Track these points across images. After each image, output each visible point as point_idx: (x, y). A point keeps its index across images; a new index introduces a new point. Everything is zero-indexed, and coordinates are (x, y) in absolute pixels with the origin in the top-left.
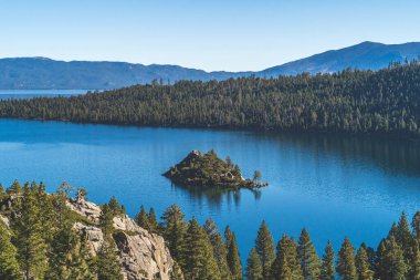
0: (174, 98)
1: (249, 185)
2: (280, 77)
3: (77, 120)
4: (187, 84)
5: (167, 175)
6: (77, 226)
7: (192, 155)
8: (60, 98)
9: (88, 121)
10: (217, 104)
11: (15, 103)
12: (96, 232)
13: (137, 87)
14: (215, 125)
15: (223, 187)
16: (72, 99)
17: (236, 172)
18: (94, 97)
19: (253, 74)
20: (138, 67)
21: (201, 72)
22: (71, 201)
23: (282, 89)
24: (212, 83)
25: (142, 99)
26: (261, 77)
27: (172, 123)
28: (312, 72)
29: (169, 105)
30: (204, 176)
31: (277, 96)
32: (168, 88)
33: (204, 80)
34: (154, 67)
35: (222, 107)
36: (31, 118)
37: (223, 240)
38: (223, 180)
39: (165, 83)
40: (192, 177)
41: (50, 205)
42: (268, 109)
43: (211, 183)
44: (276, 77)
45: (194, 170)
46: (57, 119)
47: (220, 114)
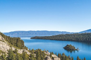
0: (65, 36)
1: (76, 50)
2: (82, 33)
3: (51, 40)
4: (67, 34)
5: (64, 48)
6: (46, 56)
7: (68, 45)
8: (48, 36)
9: (52, 40)
10: (72, 37)
11: (42, 37)
12: (49, 57)
13: (60, 35)
14: (71, 40)
15: (72, 50)
16: (50, 36)
17: (74, 48)
18: (53, 36)
19: (77, 33)
20: (60, 32)
21: (70, 33)
22: (46, 52)
23: (82, 35)
24: (71, 34)
25: (60, 36)
26: (79, 33)
27: (65, 40)
28: (87, 32)
29: (65, 38)
30: (69, 48)
31: (81, 36)
32: (64, 35)
33: (70, 34)
34: (63, 32)
35: (73, 38)
36: (44, 39)
37: (71, 59)
38: (72, 49)
39: (64, 34)
40: (67, 48)
41: (42, 53)
42: (80, 38)
43: (70, 49)
44: (81, 33)
45: (68, 47)
46: (48, 39)
47: (72, 39)
